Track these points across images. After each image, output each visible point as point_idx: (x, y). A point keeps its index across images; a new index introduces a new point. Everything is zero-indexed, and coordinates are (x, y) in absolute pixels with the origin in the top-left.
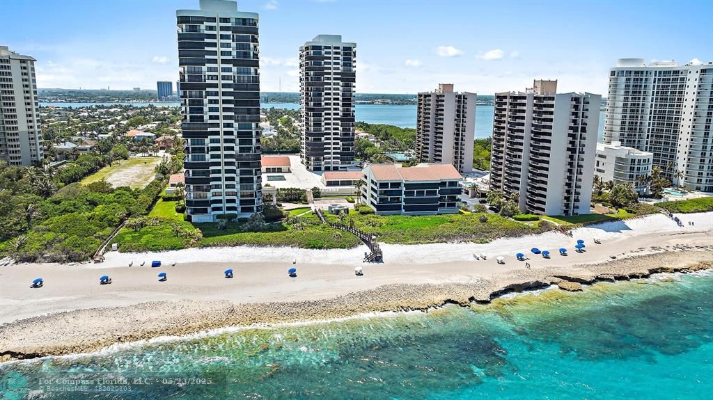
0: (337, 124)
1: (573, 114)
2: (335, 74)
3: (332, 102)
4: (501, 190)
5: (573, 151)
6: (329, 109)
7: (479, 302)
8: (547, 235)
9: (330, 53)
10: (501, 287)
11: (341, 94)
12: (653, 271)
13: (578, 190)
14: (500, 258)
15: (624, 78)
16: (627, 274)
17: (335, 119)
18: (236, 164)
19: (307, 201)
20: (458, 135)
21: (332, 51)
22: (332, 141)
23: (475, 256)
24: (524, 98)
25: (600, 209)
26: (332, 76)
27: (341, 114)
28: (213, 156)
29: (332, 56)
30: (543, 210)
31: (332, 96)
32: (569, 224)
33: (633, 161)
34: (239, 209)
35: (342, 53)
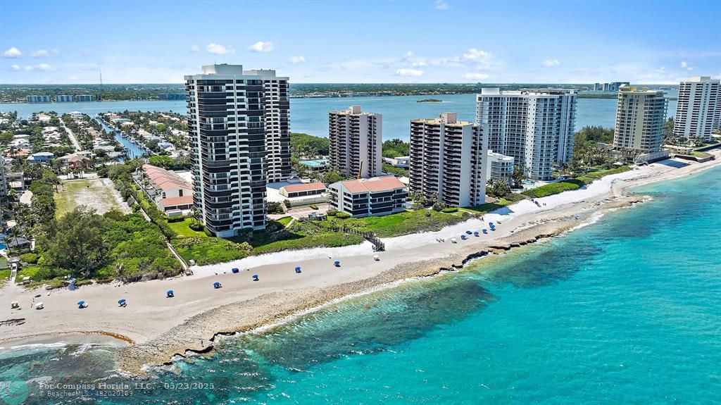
0: (277, 144)
1: (474, 138)
2: (274, 103)
3: (272, 126)
4: (421, 191)
5: (475, 163)
6: (271, 132)
7: (457, 267)
8: (470, 221)
9: (269, 86)
10: (465, 257)
11: (279, 118)
12: (537, 238)
13: (478, 188)
14: (454, 240)
15: (488, 103)
16: (525, 241)
17: (275, 140)
18: (251, 190)
19: (282, 211)
20: (370, 147)
21: (271, 84)
22: (274, 158)
23: (437, 240)
24: (439, 126)
25: (489, 200)
26: (272, 105)
27: (280, 135)
28: (233, 186)
29: (271, 88)
30: (458, 204)
31: (272, 122)
32: (479, 212)
33: (503, 164)
34: (253, 224)
35: (279, 85)
